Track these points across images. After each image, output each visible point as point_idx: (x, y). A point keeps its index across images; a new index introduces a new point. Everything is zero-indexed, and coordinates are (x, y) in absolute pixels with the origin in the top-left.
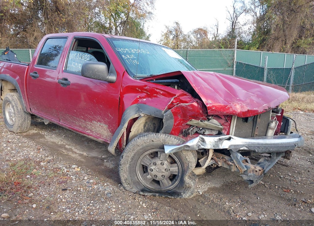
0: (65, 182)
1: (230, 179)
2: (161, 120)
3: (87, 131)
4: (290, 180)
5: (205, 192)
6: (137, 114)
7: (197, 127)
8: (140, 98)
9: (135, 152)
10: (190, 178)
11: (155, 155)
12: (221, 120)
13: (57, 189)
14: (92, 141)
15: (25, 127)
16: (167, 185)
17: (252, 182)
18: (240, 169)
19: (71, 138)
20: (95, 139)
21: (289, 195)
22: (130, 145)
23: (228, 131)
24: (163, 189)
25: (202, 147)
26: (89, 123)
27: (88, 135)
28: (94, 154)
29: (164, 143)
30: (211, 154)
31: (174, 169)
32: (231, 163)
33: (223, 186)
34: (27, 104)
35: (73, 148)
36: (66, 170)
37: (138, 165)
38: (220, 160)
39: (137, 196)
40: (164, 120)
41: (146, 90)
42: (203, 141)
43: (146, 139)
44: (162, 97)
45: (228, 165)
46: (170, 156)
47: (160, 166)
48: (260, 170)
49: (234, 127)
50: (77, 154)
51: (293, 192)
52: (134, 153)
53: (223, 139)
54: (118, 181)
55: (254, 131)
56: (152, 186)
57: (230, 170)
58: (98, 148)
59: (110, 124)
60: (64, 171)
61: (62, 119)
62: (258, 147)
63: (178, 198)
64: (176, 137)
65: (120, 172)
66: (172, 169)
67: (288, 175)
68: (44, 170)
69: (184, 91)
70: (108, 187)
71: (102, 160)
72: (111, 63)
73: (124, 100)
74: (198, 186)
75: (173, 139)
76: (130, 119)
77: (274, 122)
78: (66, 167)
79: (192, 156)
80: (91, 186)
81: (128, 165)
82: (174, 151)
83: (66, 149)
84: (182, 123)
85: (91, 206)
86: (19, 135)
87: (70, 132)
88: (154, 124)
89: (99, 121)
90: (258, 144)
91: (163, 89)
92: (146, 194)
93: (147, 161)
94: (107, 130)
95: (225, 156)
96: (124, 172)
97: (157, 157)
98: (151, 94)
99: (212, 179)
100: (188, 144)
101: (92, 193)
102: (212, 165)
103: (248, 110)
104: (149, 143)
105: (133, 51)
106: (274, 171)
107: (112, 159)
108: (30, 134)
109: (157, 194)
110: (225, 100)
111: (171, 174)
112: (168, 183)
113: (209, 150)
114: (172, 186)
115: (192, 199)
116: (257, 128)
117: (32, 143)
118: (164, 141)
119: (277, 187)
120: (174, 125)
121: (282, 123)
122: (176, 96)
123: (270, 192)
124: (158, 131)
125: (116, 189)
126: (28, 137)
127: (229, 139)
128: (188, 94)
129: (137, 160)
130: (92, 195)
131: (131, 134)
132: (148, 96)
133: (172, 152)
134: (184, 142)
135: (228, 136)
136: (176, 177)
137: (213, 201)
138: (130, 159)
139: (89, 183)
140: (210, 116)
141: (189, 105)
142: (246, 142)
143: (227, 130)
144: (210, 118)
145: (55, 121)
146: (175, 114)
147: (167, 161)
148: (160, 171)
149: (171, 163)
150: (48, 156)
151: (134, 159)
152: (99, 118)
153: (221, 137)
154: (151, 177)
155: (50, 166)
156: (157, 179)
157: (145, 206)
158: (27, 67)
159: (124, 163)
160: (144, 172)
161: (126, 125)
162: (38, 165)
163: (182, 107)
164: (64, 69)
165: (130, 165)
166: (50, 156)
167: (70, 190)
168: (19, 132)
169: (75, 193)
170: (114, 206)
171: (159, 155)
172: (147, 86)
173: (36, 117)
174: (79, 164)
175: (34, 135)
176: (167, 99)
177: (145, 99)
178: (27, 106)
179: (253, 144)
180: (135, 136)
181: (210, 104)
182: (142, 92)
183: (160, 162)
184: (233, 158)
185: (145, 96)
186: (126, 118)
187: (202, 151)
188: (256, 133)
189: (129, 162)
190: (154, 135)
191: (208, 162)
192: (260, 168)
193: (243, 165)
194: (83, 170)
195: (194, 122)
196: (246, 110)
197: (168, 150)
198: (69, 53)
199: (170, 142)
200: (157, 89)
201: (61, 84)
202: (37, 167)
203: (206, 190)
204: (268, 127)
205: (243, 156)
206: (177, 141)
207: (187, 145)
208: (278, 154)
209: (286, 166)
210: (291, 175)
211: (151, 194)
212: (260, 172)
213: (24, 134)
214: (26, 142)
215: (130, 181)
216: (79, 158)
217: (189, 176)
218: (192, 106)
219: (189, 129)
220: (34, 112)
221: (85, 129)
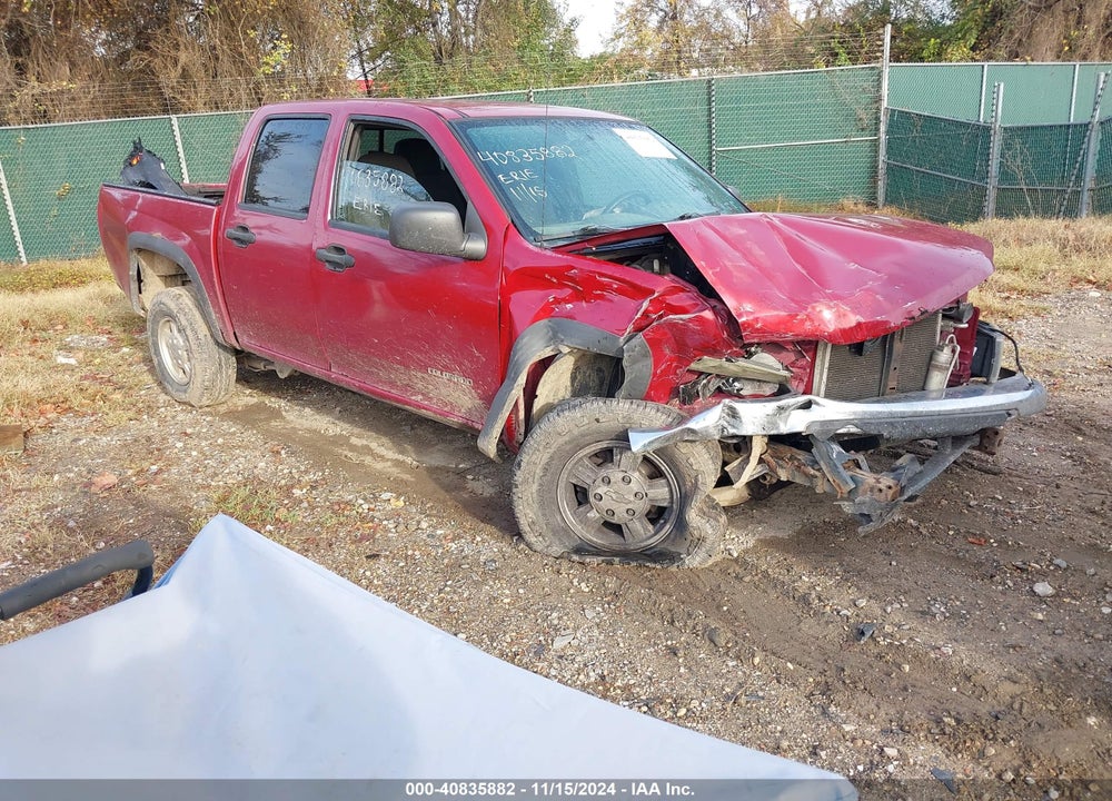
0: (370, 537)
1: (821, 516)
2: (616, 362)
3: (413, 398)
4: (996, 513)
5: (746, 551)
6: (552, 347)
7: (718, 376)
8: (557, 301)
9: (552, 451)
10: (702, 513)
11: (605, 457)
12: (784, 354)
13: (352, 556)
14: (423, 421)
15: (220, 388)
16: (643, 533)
17: (868, 518)
18: (839, 485)
19: (358, 414)
20: (438, 418)
21: (982, 554)
22: (538, 434)
23: (808, 382)
24: (633, 544)
25: (732, 431)
26: (419, 375)
27: (419, 407)
28: (437, 458)
29: (628, 425)
30: (758, 448)
31: (660, 493)
32: (812, 472)
33: (799, 533)
34: (224, 322)
35: (374, 445)
36: (366, 506)
37: (562, 485)
38: (785, 465)
39: (565, 565)
40: (625, 363)
41: (571, 279)
42: (734, 414)
43: (579, 415)
44: (617, 298)
45: (806, 475)
46: (646, 459)
47: (622, 485)
48: (890, 488)
49: (826, 371)
50: (388, 460)
51: (995, 545)
52: (549, 456)
53: (789, 407)
54: (512, 529)
55: (887, 378)
56: (601, 539)
57: (812, 488)
58: (444, 441)
59: (476, 377)
60: (360, 510)
61: (336, 363)
62: (892, 424)
63: (674, 569)
64: (661, 406)
65: (515, 504)
66: (653, 493)
67: (994, 498)
68: (306, 509)
69: (677, 279)
70: (487, 545)
71: (461, 474)
72: (469, 202)
73: (512, 307)
74: (727, 537)
75: (653, 412)
76: (531, 363)
77: (946, 348)
78: (365, 499)
79: (706, 456)
80: (442, 545)
81: (535, 487)
82: (656, 446)
83: (353, 448)
84: (677, 367)
85: (448, 593)
86: (210, 414)
87: (354, 398)
88: (600, 370)
89: (446, 368)
90: (892, 416)
91: (618, 275)
92: (588, 560)
93: (586, 475)
94: (470, 392)
95: (799, 452)
96: (525, 504)
97: (612, 461)
98: (587, 289)
99: (770, 517)
100: (692, 425)
101: (446, 561)
102: (764, 477)
103: (859, 324)
104: (586, 427)
105: (527, 155)
106: (956, 489)
107: (487, 470)
108: (240, 408)
109: (617, 559)
110: (793, 300)
111: (653, 506)
112: (645, 529)
113: (751, 437)
114: (657, 537)
115: (710, 569)
116: (892, 368)
117: (251, 436)
118: (628, 418)
119: (951, 533)
120: (655, 374)
121: (976, 349)
122: (656, 295)
123: (931, 545)
124: (610, 394)
125: (508, 550)
126: (232, 415)
127: (807, 406)
128: (689, 287)
129: (558, 472)
130: (447, 566)
131: (538, 404)
132: (577, 297)
133: (650, 449)
134: (682, 420)
135: (803, 399)
136: (666, 513)
137: (765, 574)
138: (539, 472)
139: (433, 536)
140: (752, 345)
141: (690, 320)
142: (854, 413)
143: (806, 379)
144: (753, 349)
145: (316, 370)
146: (654, 344)
147: (640, 472)
148: (621, 499)
149: (651, 477)
150: (306, 472)
151: (552, 470)
152: (445, 359)
153: (785, 402)
154: (598, 515)
155: (320, 497)
156: (615, 520)
157: (587, 590)
158: (216, 209)
159: (526, 481)
160: (580, 504)
161: (522, 380)
162: (288, 497)
163: (673, 325)
164: (329, 218)
165: (540, 485)
166: (312, 471)
167: (386, 557)
168: (207, 403)
169: (401, 564)
170: (507, 592)
171: (616, 458)
172: (573, 268)
173: (249, 356)
174: (398, 487)
175: (249, 409)
176: (633, 303)
177: (569, 306)
178: (225, 326)
179: (876, 416)
180: (549, 408)
181: (748, 313)
182: (561, 286)
183: (621, 475)
184: (818, 458)
185: (570, 295)
186: (521, 360)
187: (735, 441)
188: (892, 384)
189: (537, 477)
190: (601, 404)
191: (751, 470)
192: (891, 482)
193: (846, 474)
194: (414, 504)
195: (708, 363)
196: (853, 324)
197: (639, 442)
198: (341, 167)
199: (646, 423)
200: (602, 275)
201: (327, 264)
202: (286, 502)
203: (750, 545)
204: (929, 364)
205: (847, 452)
206: (664, 417)
207: (689, 429)
208: (958, 440)
209: (995, 474)
210: (1001, 498)
211: (601, 558)
212: (891, 492)
213: (222, 409)
214: (234, 433)
215: (542, 528)
216: (395, 472)
217: (701, 510)
218: (701, 320)
219: (696, 383)
220: (247, 342)
221: (406, 390)
